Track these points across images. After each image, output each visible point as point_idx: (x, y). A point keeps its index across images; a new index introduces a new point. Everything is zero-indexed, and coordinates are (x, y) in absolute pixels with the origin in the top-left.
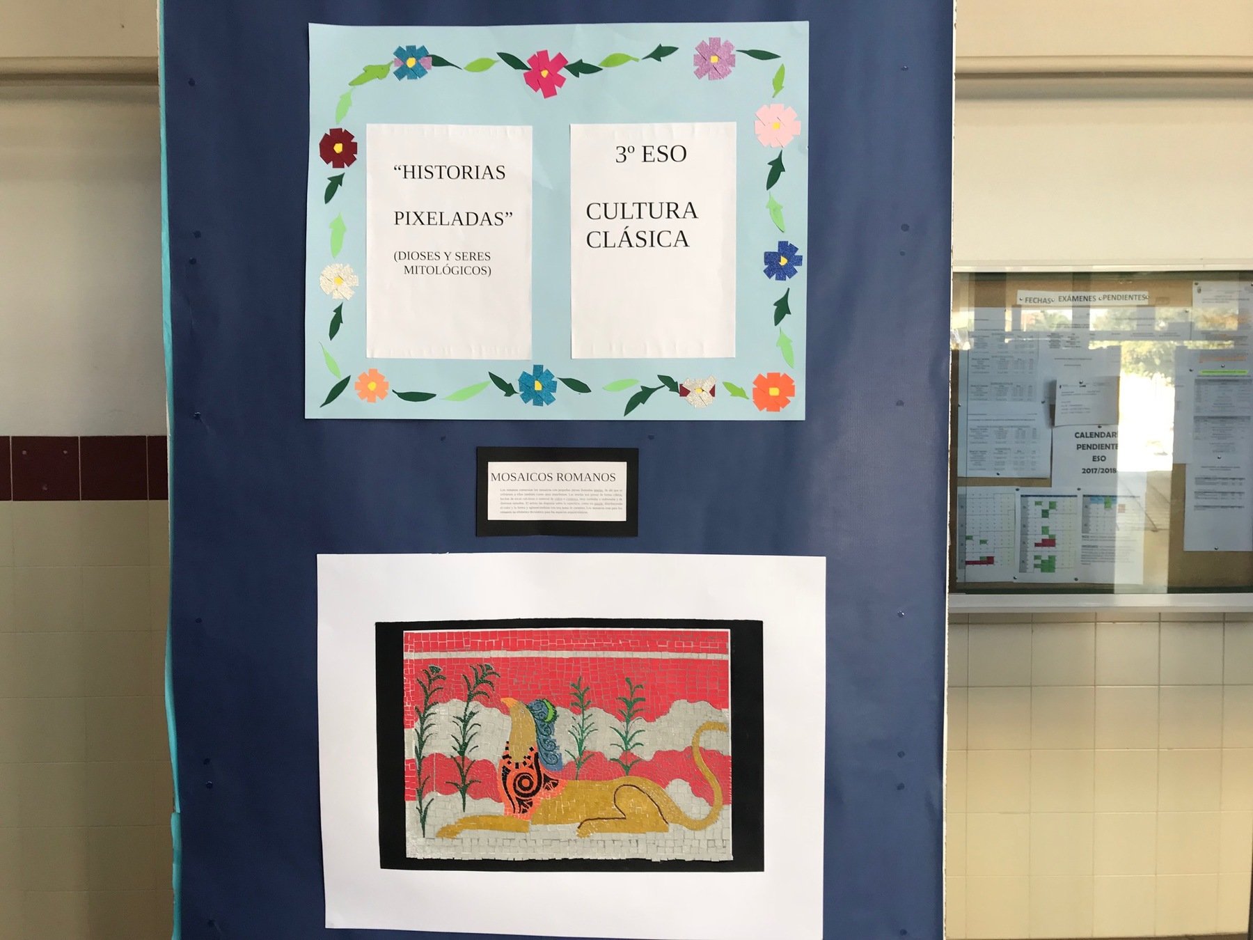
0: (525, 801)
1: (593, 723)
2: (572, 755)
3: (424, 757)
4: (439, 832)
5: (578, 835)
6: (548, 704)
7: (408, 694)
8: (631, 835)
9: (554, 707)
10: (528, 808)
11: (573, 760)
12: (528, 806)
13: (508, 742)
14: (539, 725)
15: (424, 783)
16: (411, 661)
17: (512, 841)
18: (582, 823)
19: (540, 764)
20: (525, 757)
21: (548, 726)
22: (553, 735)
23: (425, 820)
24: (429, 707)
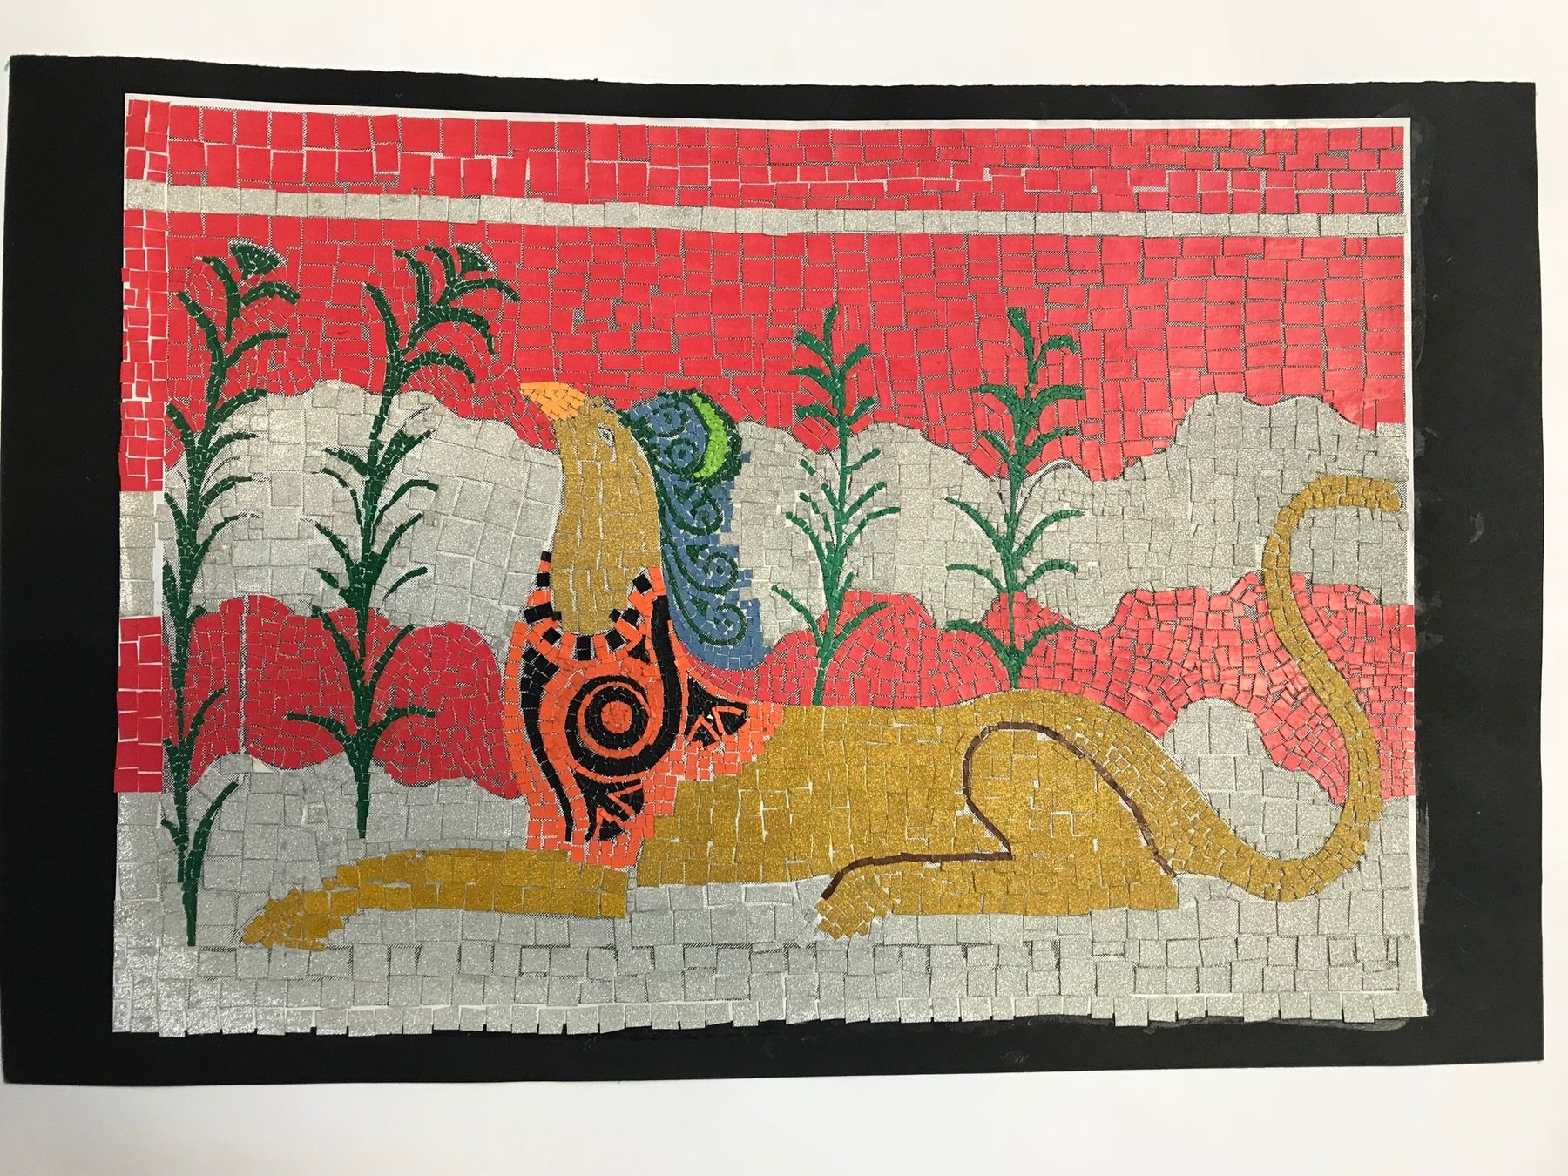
0: (612, 787)
1: (882, 485)
2: (801, 609)
3: (200, 611)
4: (256, 924)
5: (823, 927)
6: (706, 410)
7: (140, 352)
8: (1032, 922)
9: (730, 422)
10: (625, 817)
11: (805, 626)
12: (626, 807)
13: (546, 557)
14: (670, 489)
15: (199, 719)
16: (156, 216)
17: (559, 956)
18: (837, 879)
19: (674, 640)
20: (615, 615)
21: (706, 494)
22: (727, 529)
23: (197, 875)
24: (225, 412)
